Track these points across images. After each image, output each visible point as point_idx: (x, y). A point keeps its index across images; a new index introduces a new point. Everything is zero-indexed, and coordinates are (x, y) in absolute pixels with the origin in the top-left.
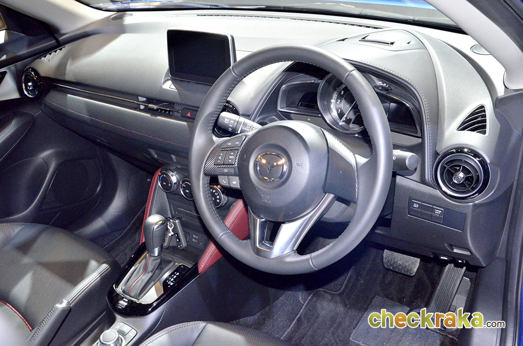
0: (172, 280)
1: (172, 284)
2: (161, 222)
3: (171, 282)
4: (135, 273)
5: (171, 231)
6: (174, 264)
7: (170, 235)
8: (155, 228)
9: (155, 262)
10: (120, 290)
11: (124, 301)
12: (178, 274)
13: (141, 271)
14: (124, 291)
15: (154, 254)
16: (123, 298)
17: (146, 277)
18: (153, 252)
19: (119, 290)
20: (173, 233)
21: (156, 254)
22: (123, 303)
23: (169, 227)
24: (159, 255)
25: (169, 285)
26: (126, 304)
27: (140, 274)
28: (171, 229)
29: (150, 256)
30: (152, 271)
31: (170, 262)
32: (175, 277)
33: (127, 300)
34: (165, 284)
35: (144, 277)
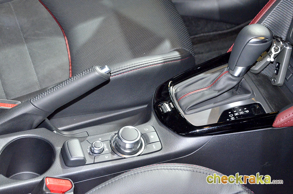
0: (236, 114)
1: (233, 119)
2: (263, 38)
3: (234, 116)
4: (200, 81)
5: (272, 56)
6: (250, 98)
7: (269, 60)
8: (251, 41)
9: (230, 82)
10: (174, 90)
11: (170, 106)
12: (247, 111)
13: (208, 83)
14: (176, 95)
15: (234, 73)
16: (171, 101)
17: (209, 94)
18: (234, 70)
19: (172, 90)
20: (272, 60)
21: (237, 74)
22: (167, 108)
23: (273, 50)
24: (239, 76)
25: (230, 118)
26: (169, 110)
27: (205, 85)
28: (274, 53)
29: (228, 72)
30: (219, 91)
31: (247, 92)
32: (242, 113)
33: (172, 106)
34: (226, 114)
35: (207, 92)
